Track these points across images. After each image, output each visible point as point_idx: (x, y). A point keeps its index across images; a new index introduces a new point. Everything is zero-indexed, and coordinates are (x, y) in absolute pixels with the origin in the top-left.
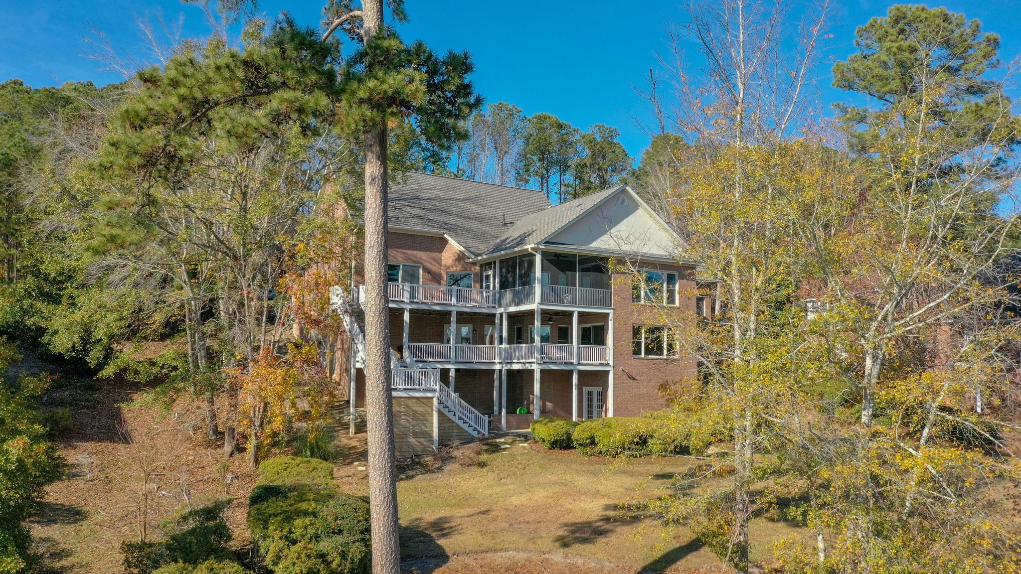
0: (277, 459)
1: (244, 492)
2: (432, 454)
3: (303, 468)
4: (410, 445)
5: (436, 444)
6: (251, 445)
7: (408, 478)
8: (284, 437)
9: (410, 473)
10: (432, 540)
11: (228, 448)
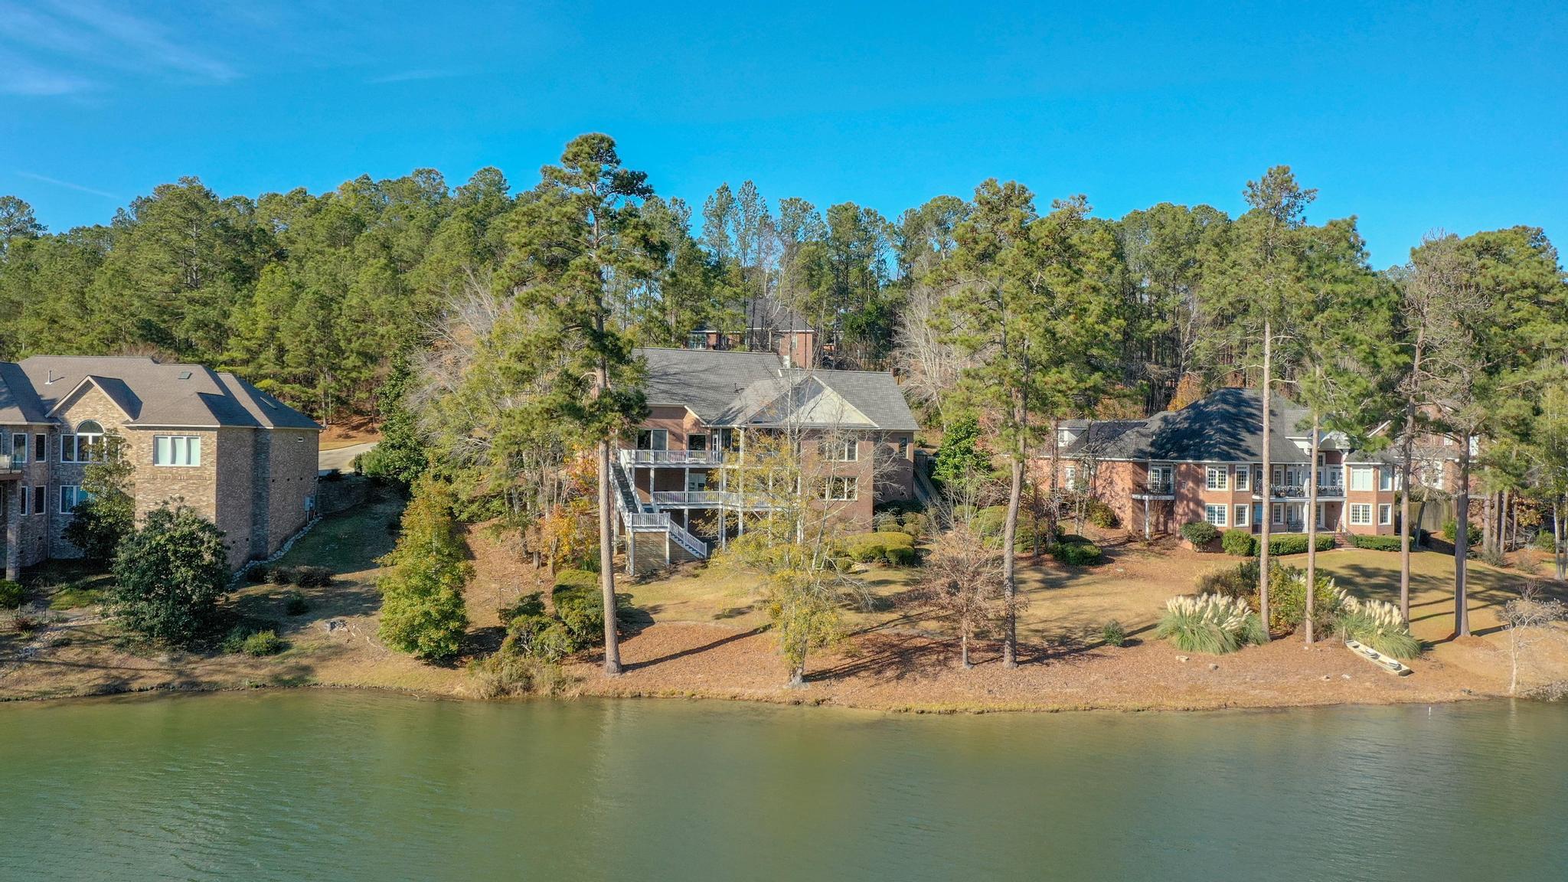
0: (566, 571)
1: (548, 590)
2: (665, 568)
3: (581, 576)
4: (650, 563)
5: (668, 563)
6: (550, 562)
7: (646, 583)
8: (570, 557)
9: (648, 580)
10: (649, 614)
11: (535, 564)
